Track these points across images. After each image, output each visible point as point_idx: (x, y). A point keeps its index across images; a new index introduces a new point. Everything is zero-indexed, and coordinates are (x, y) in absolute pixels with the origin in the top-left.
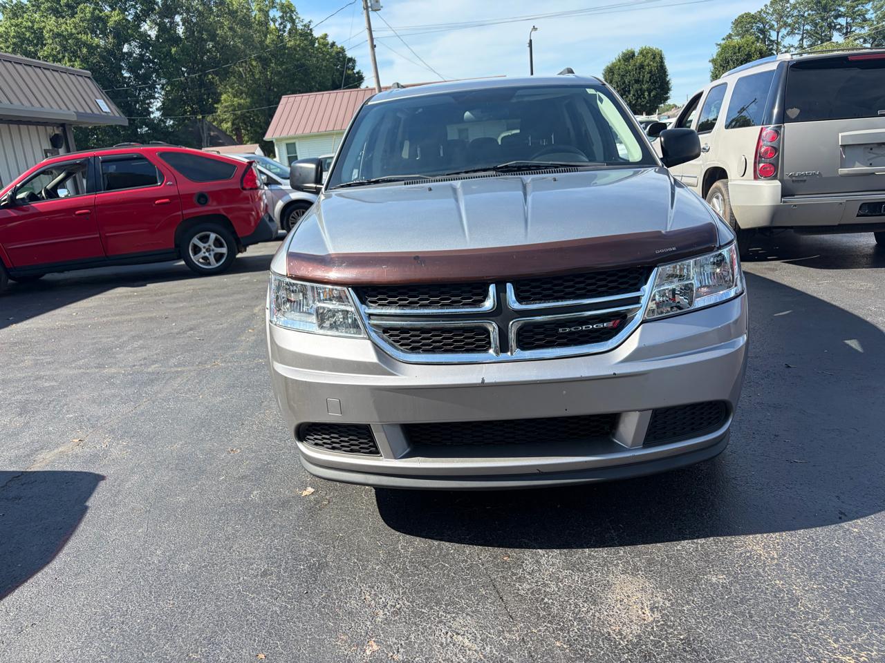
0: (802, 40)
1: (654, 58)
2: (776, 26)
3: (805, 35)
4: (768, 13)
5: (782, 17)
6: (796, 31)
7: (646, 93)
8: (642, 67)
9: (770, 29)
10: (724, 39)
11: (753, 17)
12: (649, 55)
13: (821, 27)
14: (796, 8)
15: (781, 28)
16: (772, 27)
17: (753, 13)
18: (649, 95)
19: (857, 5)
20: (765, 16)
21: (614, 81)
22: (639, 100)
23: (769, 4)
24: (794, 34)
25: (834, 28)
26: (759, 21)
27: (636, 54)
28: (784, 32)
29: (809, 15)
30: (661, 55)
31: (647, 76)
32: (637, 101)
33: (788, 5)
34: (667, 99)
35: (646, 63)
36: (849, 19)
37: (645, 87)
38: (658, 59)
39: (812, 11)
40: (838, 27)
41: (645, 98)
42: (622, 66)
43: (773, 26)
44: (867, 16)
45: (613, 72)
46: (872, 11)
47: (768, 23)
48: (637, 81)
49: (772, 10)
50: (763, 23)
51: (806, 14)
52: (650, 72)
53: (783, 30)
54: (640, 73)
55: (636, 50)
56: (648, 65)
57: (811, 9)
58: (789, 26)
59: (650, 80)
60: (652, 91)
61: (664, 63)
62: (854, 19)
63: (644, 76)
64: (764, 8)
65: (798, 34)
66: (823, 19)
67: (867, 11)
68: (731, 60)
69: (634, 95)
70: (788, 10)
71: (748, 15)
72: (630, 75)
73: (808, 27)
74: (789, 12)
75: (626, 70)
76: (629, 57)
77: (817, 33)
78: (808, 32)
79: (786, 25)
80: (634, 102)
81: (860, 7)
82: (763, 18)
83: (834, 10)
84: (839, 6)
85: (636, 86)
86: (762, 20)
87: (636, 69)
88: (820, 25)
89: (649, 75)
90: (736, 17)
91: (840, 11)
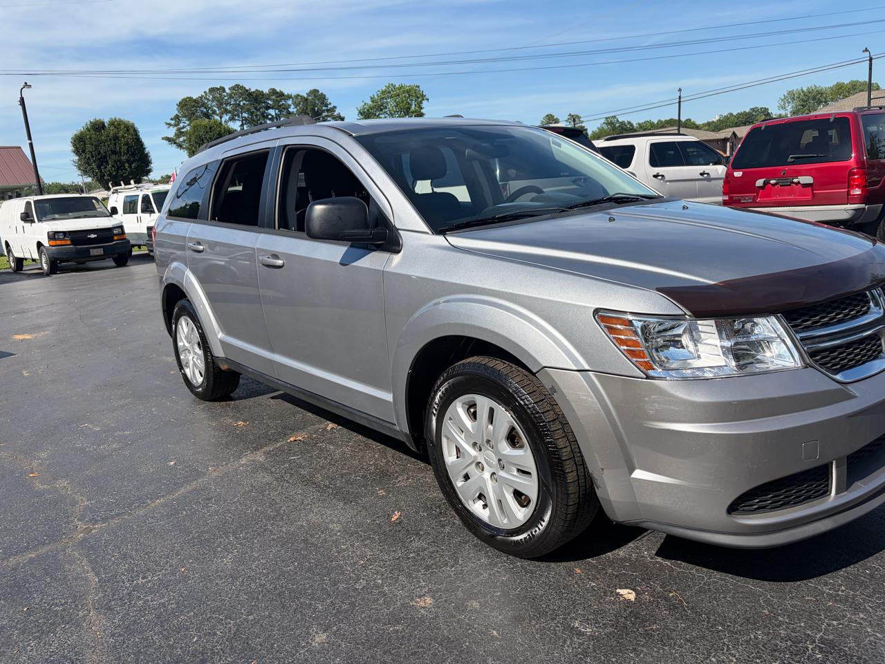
0: (242, 125)
1: (128, 130)
2: (218, 112)
3: (244, 122)
4: (208, 99)
5: (221, 104)
6: (237, 118)
7: (127, 165)
8: (116, 138)
9: (213, 113)
10: (172, 119)
11: (195, 101)
12: (122, 127)
13: (256, 116)
14: (233, 98)
15: (223, 114)
16: (214, 112)
17: (194, 98)
18: (130, 166)
19: (281, 100)
20: (206, 101)
21: (87, 150)
22: (120, 171)
23: (207, 91)
24: (235, 120)
25: (267, 117)
26: (202, 106)
27: (106, 125)
28: (226, 117)
29: (244, 104)
30: (134, 129)
31: (124, 148)
32: (118, 172)
33: (225, 94)
34: (150, 171)
35: (120, 135)
36: (277, 111)
37: (124, 158)
38: (132, 131)
39: (246, 101)
40: (270, 117)
41: (126, 169)
42: (93, 136)
43: (216, 111)
44: (290, 110)
45: (85, 142)
46: (293, 106)
47: (210, 108)
48: (114, 152)
49: (211, 96)
50: (205, 108)
51: (241, 104)
52: (127, 144)
53: (225, 116)
54: (115, 144)
55: (105, 121)
56: (123, 137)
57: (245, 99)
58: (230, 112)
59: (128, 152)
60: (133, 163)
61: (139, 136)
62: (280, 111)
63: (120, 148)
64: (203, 94)
65: (239, 120)
66: (256, 108)
67: (289, 106)
68: (206, 138)
69: (113, 166)
70: (226, 98)
71: (190, 99)
72: (104, 146)
73: (245, 115)
74: (227, 100)
75: (99, 140)
76: (98, 126)
77: (253, 120)
78: (246, 119)
79: (227, 112)
80: (114, 173)
81: (283, 102)
82: (204, 103)
83: (264, 102)
84: (267, 99)
85: (114, 157)
86: (204, 105)
87: (110, 140)
88: (255, 114)
89: (126, 147)
90: (180, 100)
91: (268, 103)
